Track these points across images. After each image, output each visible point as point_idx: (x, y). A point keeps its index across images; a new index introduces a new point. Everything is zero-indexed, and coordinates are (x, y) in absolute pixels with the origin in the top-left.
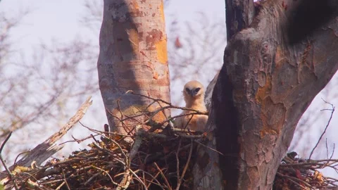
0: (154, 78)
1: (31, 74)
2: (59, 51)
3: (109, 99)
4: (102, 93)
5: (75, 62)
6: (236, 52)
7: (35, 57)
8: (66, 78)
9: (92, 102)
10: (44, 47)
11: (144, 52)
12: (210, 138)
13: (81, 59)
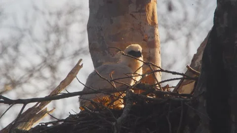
0: (144, 40)
1: (23, 36)
2: (51, 14)
3: (99, 61)
4: (92, 56)
5: (68, 24)
6: (226, 14)
7: (26, 20)
8: (58, 41)
9: (82, 64)
10: (36, 8)
11: (134, 14)
12: (201, 99)
13: (73, 21)
